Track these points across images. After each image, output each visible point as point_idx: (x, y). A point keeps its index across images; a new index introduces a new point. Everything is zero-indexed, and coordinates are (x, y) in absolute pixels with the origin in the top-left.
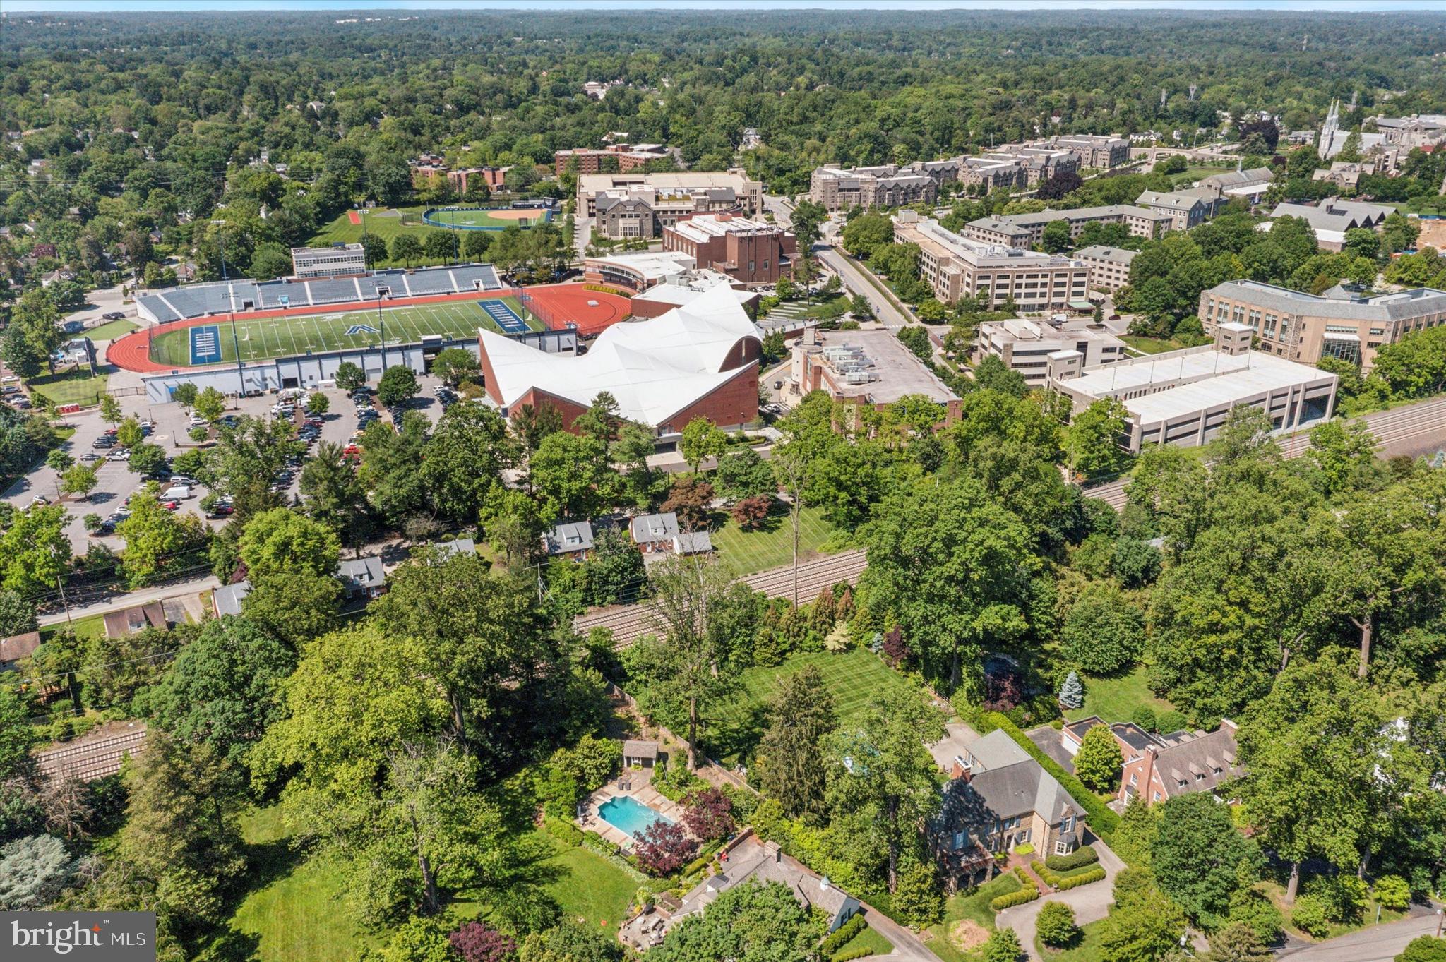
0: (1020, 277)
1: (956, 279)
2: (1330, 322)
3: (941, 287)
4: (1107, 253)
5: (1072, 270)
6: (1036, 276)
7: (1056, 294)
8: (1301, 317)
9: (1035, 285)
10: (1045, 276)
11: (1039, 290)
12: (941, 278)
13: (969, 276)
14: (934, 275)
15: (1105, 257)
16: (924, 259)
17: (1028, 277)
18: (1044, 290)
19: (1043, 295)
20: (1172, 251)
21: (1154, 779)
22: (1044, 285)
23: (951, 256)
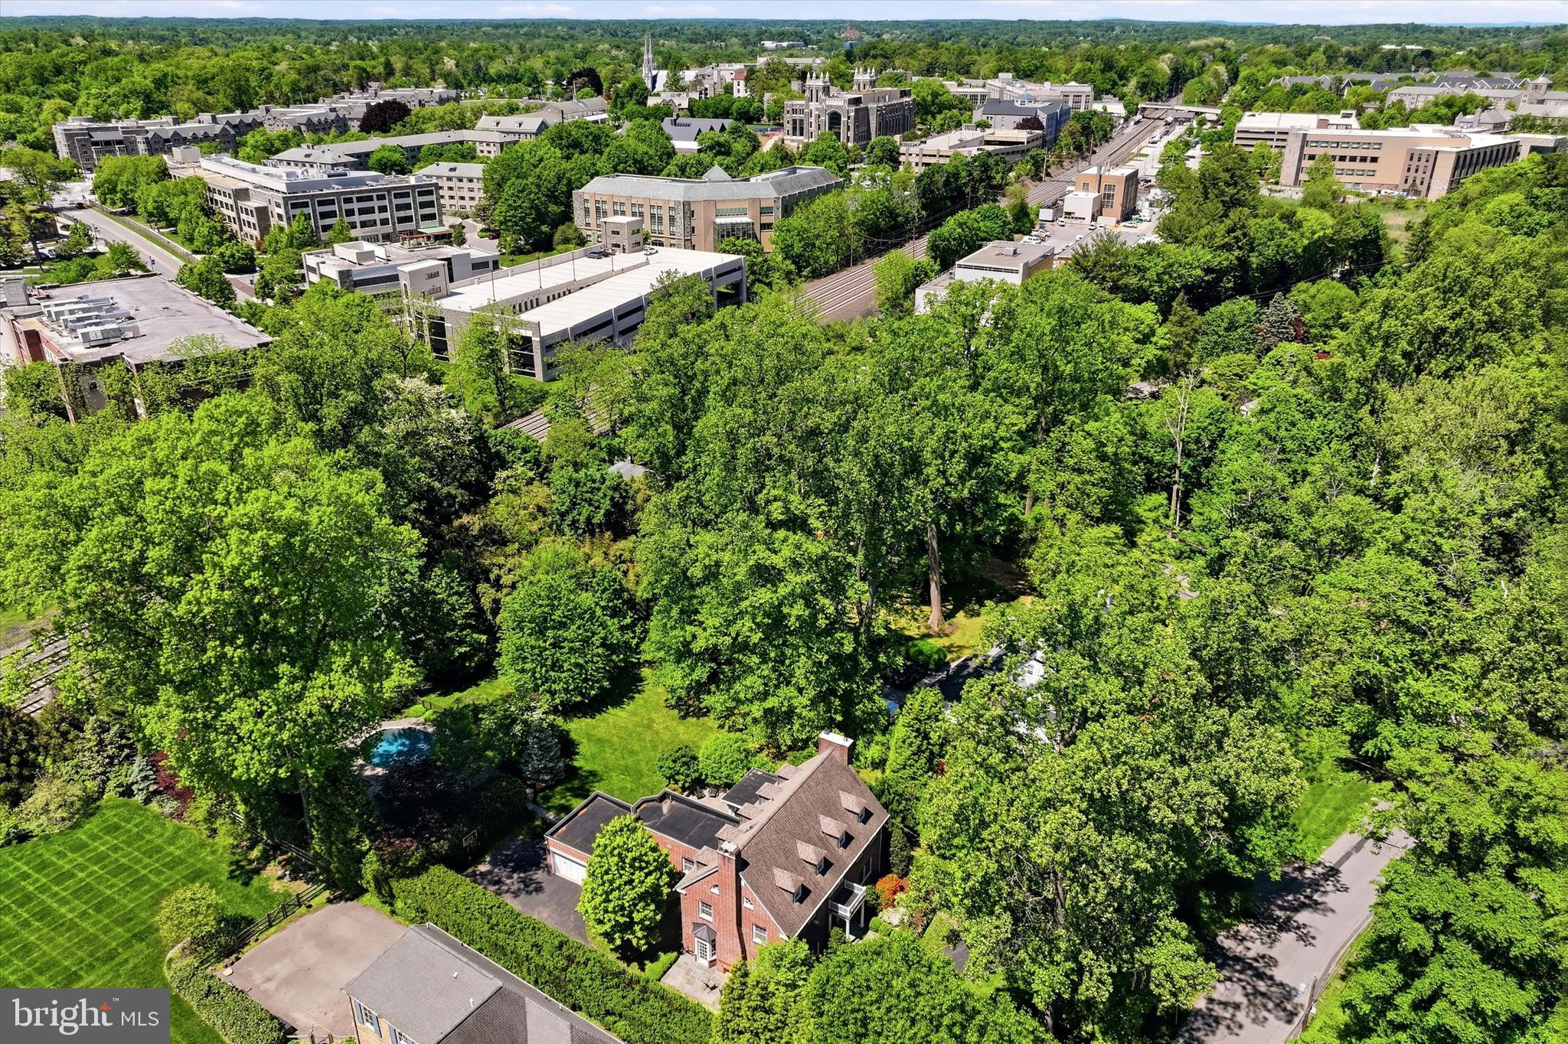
0: (348, 201)
1: (263, 213)
2: (720, 206)
3: (246, 229)
4: (453, 170)
5: (413, 187)
6: (370, 199)
7: (402, 220)
8: (689, 203)
9: (371, 210)
10: (381, 198)
11: (377, 216)
12: (243, 216)
13: (278, 205)
14: (233, 214)
15: (452, 174)
16: (216, 197)
17: (359, 200)
18: (384, 215)
19: (384, 222)
20: (527, 156)
21: (745, 905)
22: (383, 209)
23: (250, 187)
